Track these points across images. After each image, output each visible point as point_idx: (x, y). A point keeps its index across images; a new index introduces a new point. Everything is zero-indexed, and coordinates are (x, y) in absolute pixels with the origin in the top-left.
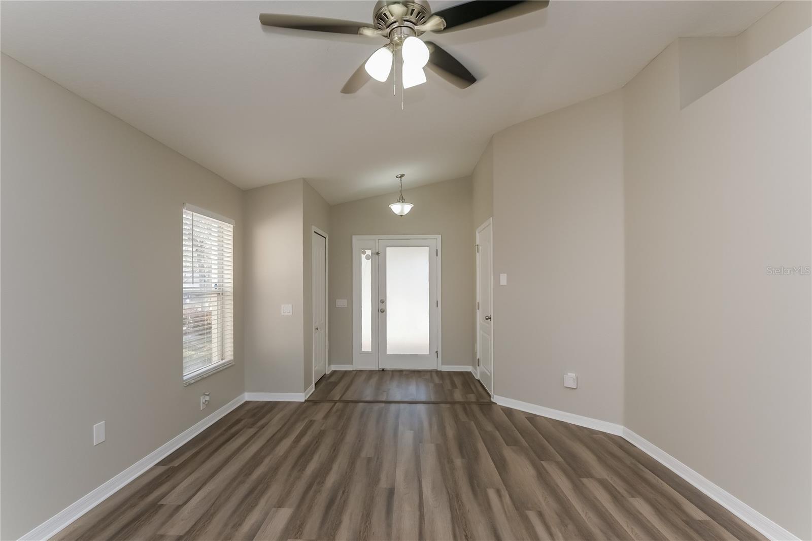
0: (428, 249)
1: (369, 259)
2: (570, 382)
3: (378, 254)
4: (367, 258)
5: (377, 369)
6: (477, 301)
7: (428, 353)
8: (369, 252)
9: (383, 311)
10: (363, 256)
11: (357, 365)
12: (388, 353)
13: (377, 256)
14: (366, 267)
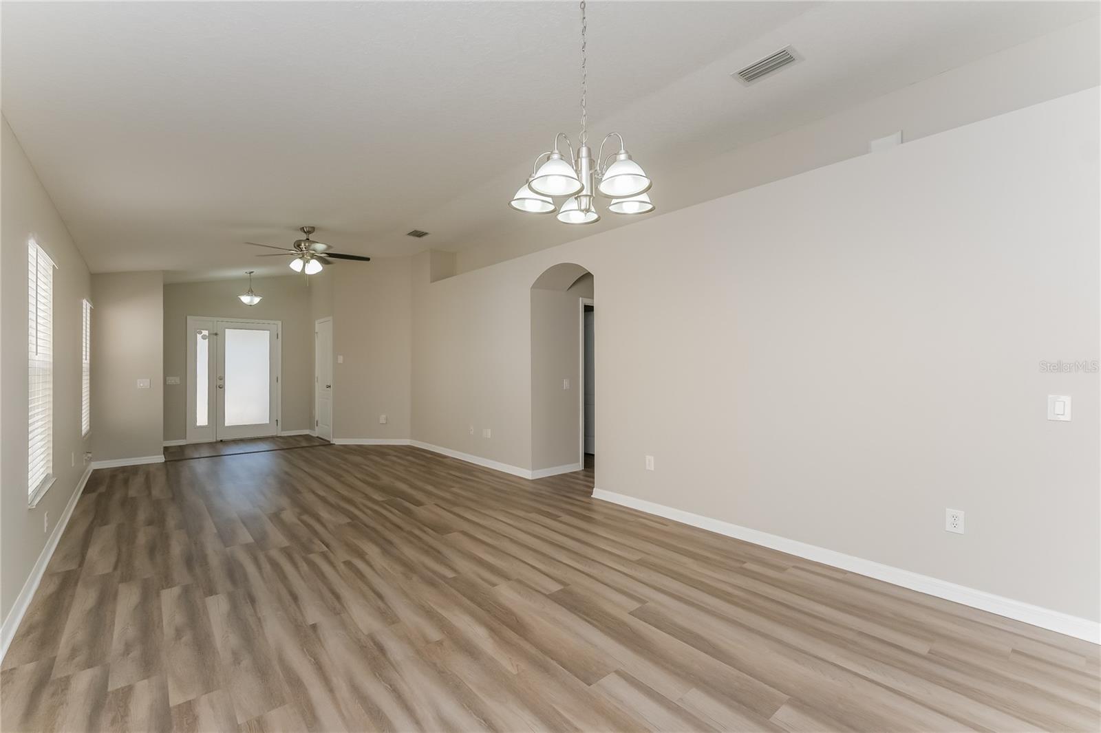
0: (268, 332)
1: (205, 339)
2: (382, 420)
3: (216, 334)
4: (204, 337)
5: (215, 441)
6: (316, 376)
7: (268, 422)
8: (205, 333)
9: (222, 387)
10: (199, 336)
11: (191, 439)
12: (226, 425)
13: (215, 337)
14: (202, 347)
